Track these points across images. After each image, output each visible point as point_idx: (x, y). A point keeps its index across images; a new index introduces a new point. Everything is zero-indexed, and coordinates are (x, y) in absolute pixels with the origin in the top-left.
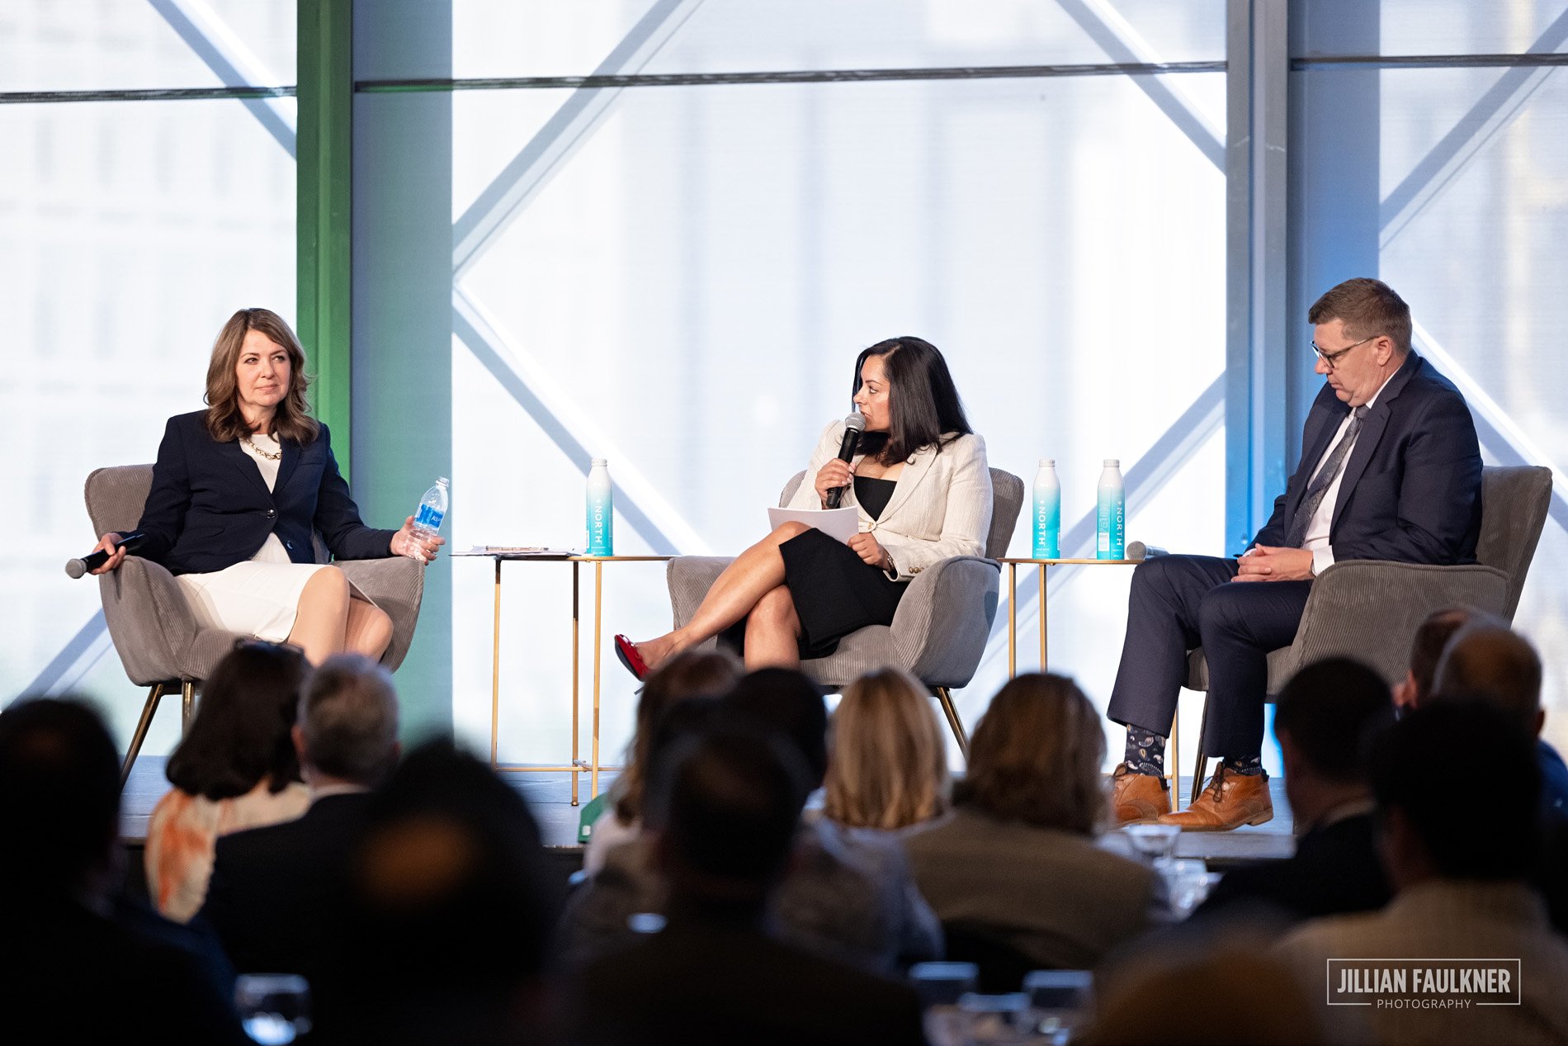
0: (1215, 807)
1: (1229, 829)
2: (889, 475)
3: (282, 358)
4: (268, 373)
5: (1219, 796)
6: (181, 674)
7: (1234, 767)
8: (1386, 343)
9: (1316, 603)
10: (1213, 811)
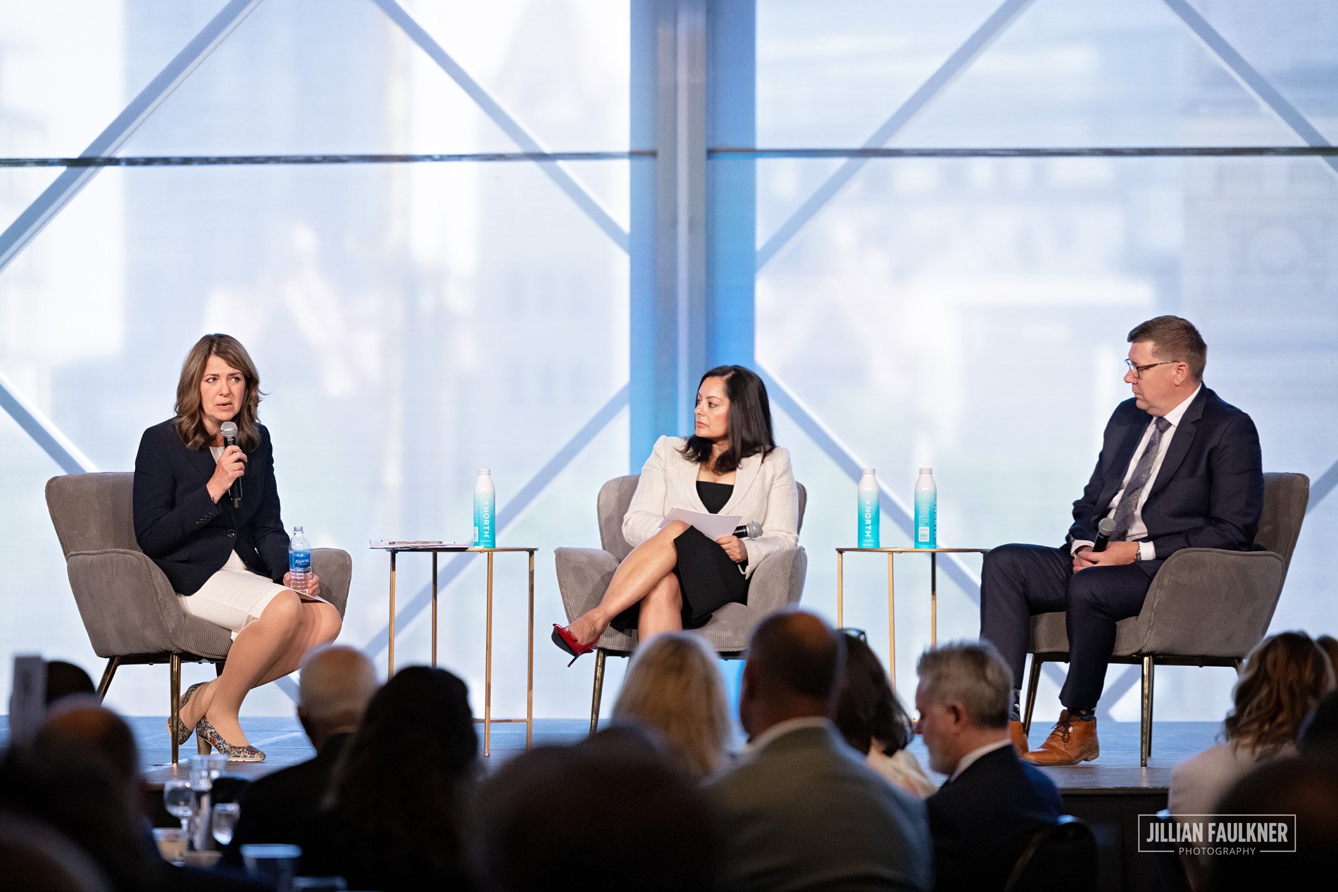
0: (1064, 745)
1: (1072, 764)
2: (725, 479)
3: (237, 379)
4: (225, 392)
5: (1066, 737)
6: (175, 648)
7: (1079, 714)
8: (1183, 368)
9: (1166, 582)
10: (1063, 749)
